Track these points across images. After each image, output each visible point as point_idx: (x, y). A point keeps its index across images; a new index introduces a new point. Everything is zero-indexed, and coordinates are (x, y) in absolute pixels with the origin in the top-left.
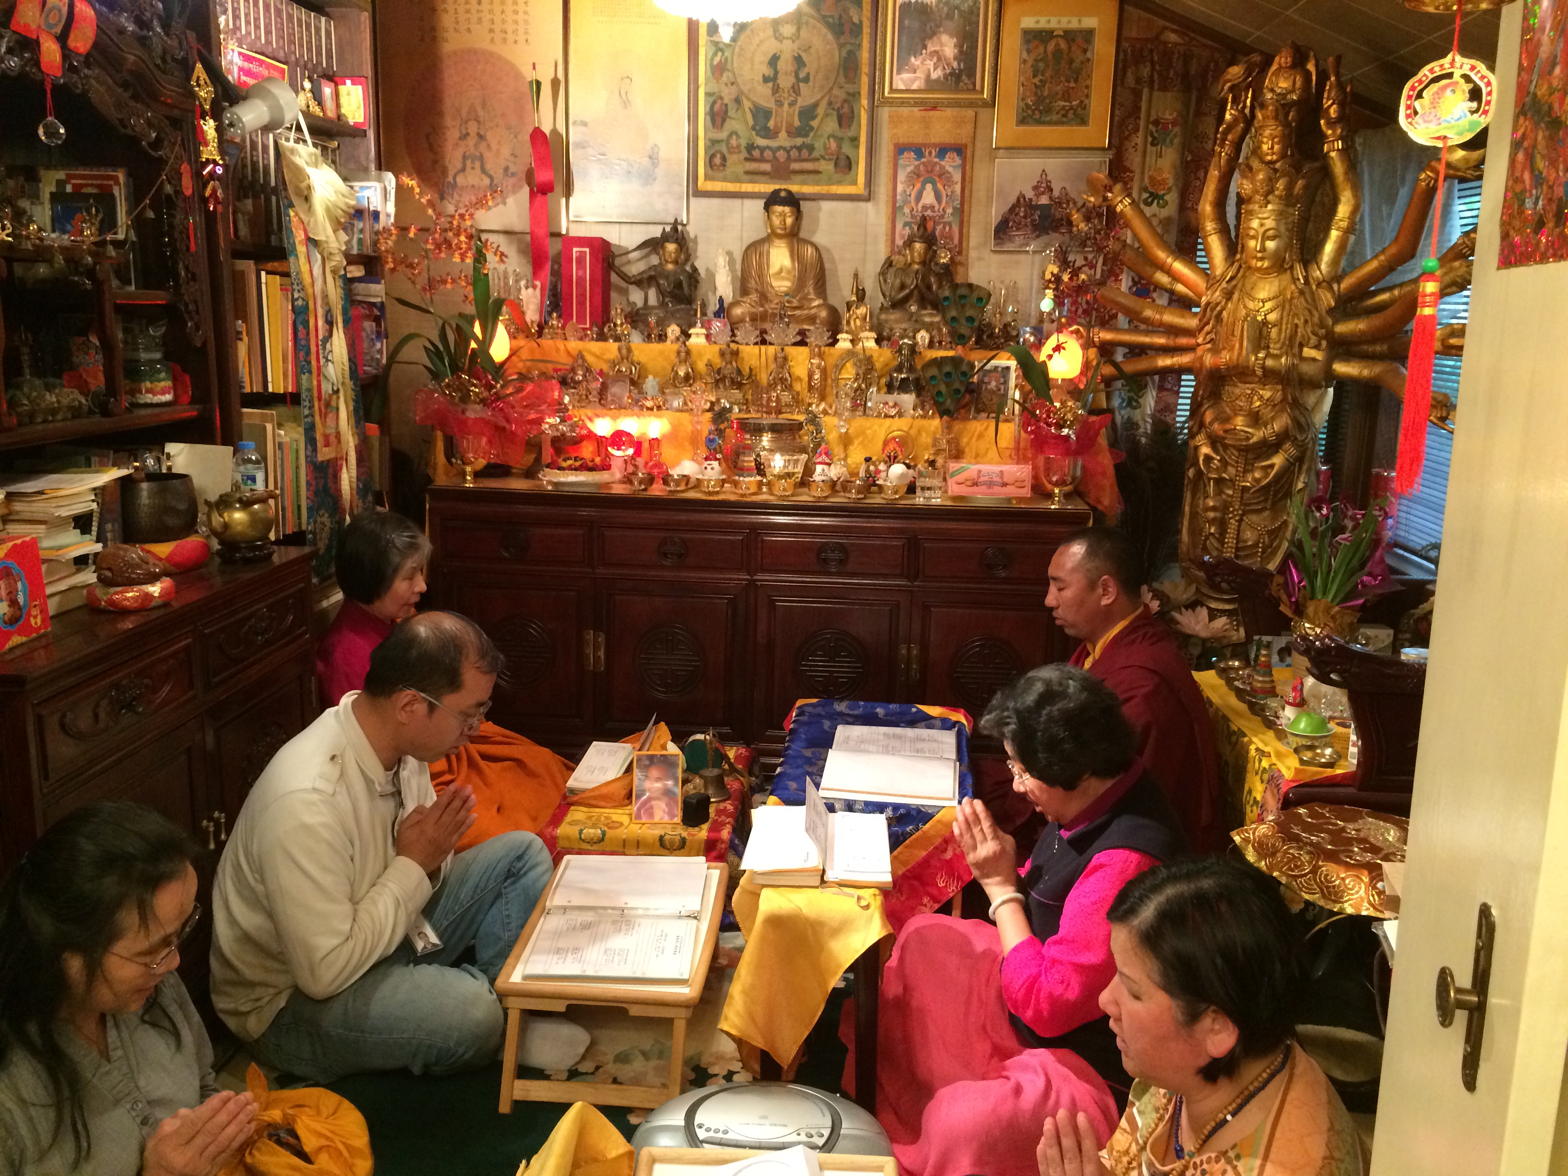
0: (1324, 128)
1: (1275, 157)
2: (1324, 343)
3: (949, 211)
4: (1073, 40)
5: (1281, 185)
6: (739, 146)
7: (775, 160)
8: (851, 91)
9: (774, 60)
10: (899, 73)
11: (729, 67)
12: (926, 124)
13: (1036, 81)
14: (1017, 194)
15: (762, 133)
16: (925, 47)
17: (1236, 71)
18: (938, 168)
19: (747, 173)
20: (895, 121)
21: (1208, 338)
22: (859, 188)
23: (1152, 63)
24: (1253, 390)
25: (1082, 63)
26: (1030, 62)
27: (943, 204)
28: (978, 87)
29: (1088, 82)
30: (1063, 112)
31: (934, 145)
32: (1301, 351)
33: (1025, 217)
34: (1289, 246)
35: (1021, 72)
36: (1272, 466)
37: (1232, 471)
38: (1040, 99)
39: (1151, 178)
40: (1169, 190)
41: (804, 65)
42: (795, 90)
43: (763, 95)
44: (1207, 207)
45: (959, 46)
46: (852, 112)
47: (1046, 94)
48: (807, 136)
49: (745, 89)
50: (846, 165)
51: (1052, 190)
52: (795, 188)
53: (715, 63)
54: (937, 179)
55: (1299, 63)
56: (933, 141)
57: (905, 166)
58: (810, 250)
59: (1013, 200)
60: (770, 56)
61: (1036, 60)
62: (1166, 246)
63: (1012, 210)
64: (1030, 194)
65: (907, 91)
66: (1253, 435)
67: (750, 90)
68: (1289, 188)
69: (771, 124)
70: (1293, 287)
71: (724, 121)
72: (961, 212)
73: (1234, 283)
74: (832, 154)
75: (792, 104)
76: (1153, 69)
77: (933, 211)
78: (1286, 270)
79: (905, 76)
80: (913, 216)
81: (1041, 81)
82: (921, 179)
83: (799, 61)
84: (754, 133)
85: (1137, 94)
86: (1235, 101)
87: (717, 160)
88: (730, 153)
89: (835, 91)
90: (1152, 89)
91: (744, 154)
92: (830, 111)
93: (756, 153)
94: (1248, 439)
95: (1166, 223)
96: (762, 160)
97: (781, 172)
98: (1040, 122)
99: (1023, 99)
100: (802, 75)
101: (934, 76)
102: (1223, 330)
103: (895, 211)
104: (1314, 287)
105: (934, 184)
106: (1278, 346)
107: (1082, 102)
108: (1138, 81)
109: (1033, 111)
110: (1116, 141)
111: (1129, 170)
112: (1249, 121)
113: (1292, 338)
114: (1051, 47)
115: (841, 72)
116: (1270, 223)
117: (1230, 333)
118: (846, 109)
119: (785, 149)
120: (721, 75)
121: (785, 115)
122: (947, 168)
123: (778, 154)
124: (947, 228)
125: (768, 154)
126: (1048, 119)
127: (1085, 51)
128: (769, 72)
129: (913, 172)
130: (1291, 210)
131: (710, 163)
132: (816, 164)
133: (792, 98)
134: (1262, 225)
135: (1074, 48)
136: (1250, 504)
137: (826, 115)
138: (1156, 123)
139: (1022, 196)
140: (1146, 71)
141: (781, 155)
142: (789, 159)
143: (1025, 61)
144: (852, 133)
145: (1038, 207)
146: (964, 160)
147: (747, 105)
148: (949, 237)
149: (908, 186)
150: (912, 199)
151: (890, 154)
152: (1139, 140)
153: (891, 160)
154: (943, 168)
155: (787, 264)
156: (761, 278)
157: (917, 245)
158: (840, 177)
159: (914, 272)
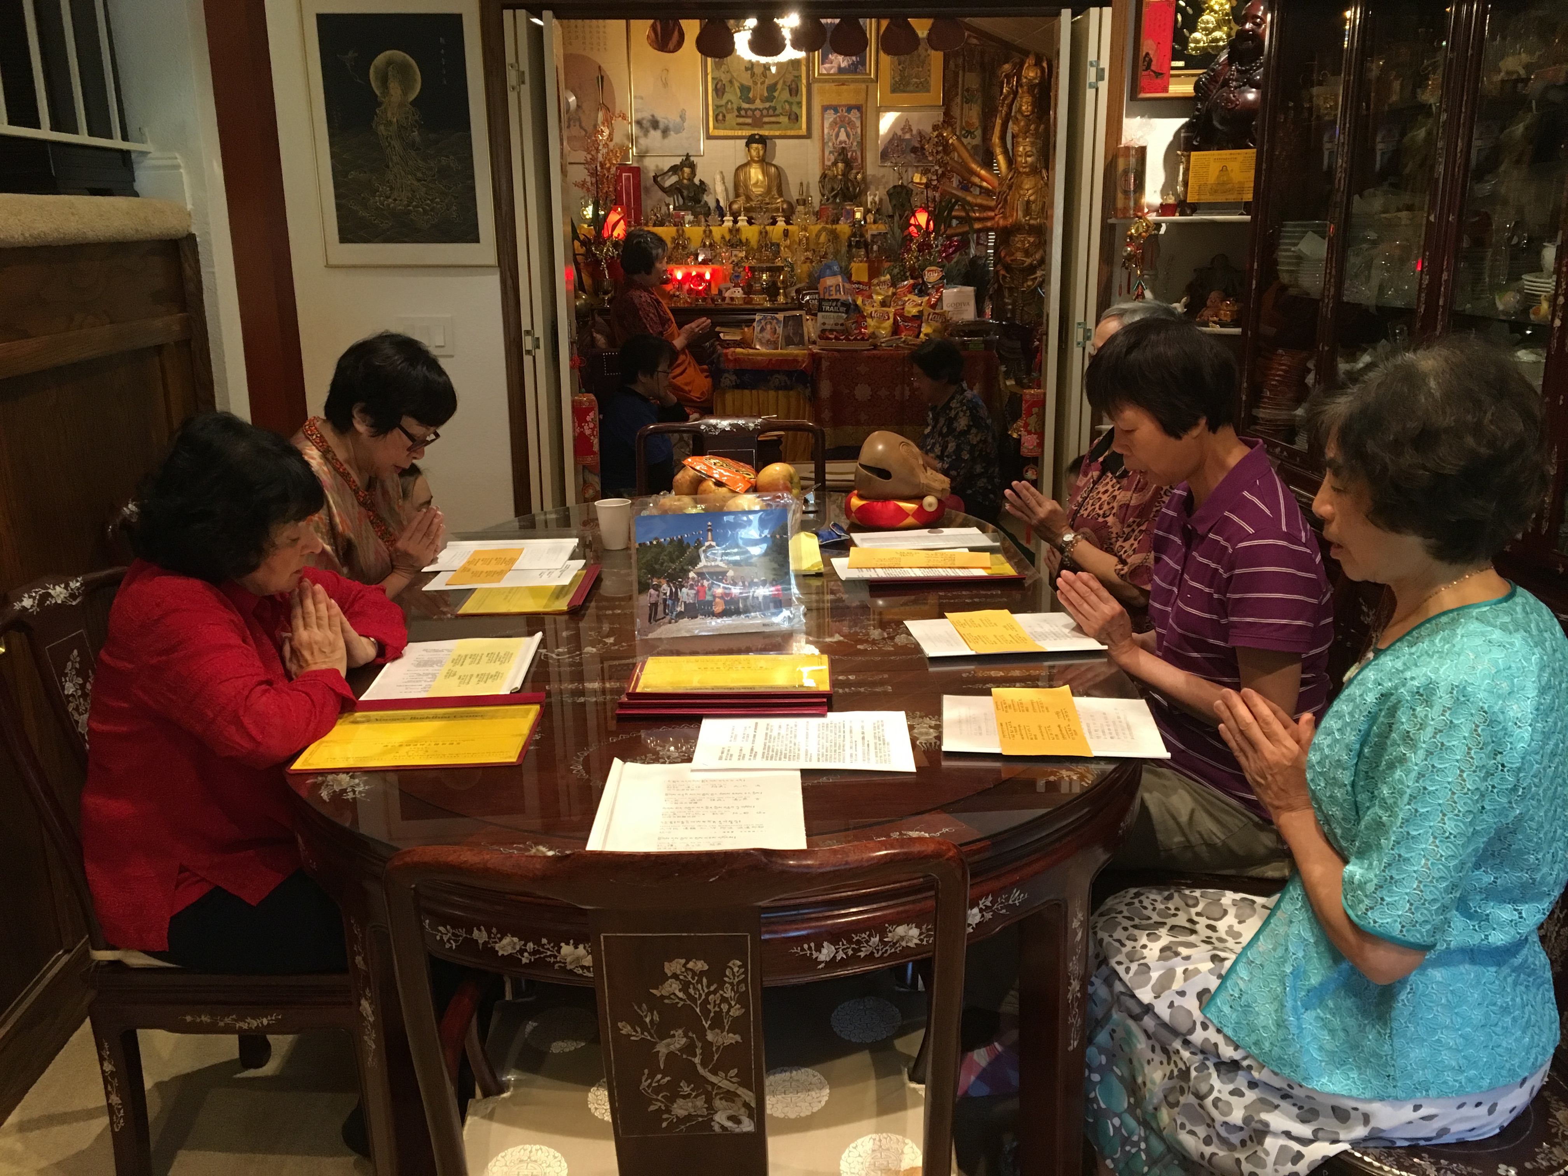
1: (1028, 114)
5: (1032, 127)
6: (732, 109)
8: (797, 75)
10: (823, 64)
12: (839, 94)
13: (900, 67)
14: (893, 133)
15: (746, 101)
17: (1007, 67)
18: (847, 119)
19: (738, 124)
20: (823, 93)
21: (1001, 211)
22: (804, 132)
23: (964, 56)
24: (1025, 237)
25: (925, 57)
28: (868, 71)
29: (929, 69)
30: (916, 85)
31: (844, 106)
33: (897, 146)
34: (1038, 160)
35: (892, 63)
36: (1036, 278)
37: (1016, 283)
38: (902, 77)
39: (967, 122)
40: (977, 129)
42: (764, 75)
43: (746, 79)
44: (996, 139)
46: (797, 87)
47: (906, 75)
48: (772, 101)
49: (735, 75)
50: (795, 118)
51: (911, 131)
54: (847, 125)
55: (1038, 64)
56: (844, 103)
57: (828, 118)
58: (773, 169)
59: (891, 137)
62: (977, 162)
63: (891, 141)
64: (900, 133)
65: (828, 74)
66: (1026, 261)
67: (738, 76)
68: (1036, 129)
69: (751, 95)
70: (1042, 181)
71: (723, 94)
72: (862, 145)
73: (1012, 181)
74: (787, 112)
75: (763, 83)
76: (964, 60)
77: (846, 144)
78: (1038, 173)
79: (827, 66)
81: (903, 67)
82: (838, 126)
84: (741, 101)
85: (956, 75)
86: (1008, 82)
87: (720, 117)
88: (728, 113)
89: (787, 76)
90: (964, 70)
91: (736, 113)
92: (785, 87)
93: (743, 113)
94: (1024, 263)
95: (975, 147)
96: (746, 117)
97: (757, 123)
98: (904, 92)
99: (893, 78)
101: (843, 65)
102: (1008, 206)
103: (824, 144)
105: (845, 128)
106: (1036, 213)
107: (926, 79)
108: (956, 66)
109: (899, 85)
110: (946, 100)
111: (953, 117)
112: (1015, 93)
113: (1042, 209)
116: (1028, 149)
117: (1012, 207)
118: (794, 86)
119: (759, 109)
121: (759, 89)
122: (853, 119)
123: (755, 113)
125: (749, 113)
126: (908, 89)
127: (926, 50)
128: (748, 65)
129: (833, 121)
130: (1038, 141)
131: (716, 119)
132: (778, 118)
133: (762, 80)
134: (1025, 149)
135: (920, 49)
137: (783, 89)
138: (968, 90)
140: (960, 61)
141: (758, 113)
142: (762, 116)
144: (797, 99)
145: (904, 140)
146: (861, 113)
147: (736, 84)
148: (856, 159)
149: (831, 130)
150: (833, 137)
151: (821, 110)
152: (959, 100)
153: (821, 115)
154: (850, 119)
155: (760, 177)
156: (746, 186)
157: (840, 165)
158: (792, 125)
159: (839, 180)
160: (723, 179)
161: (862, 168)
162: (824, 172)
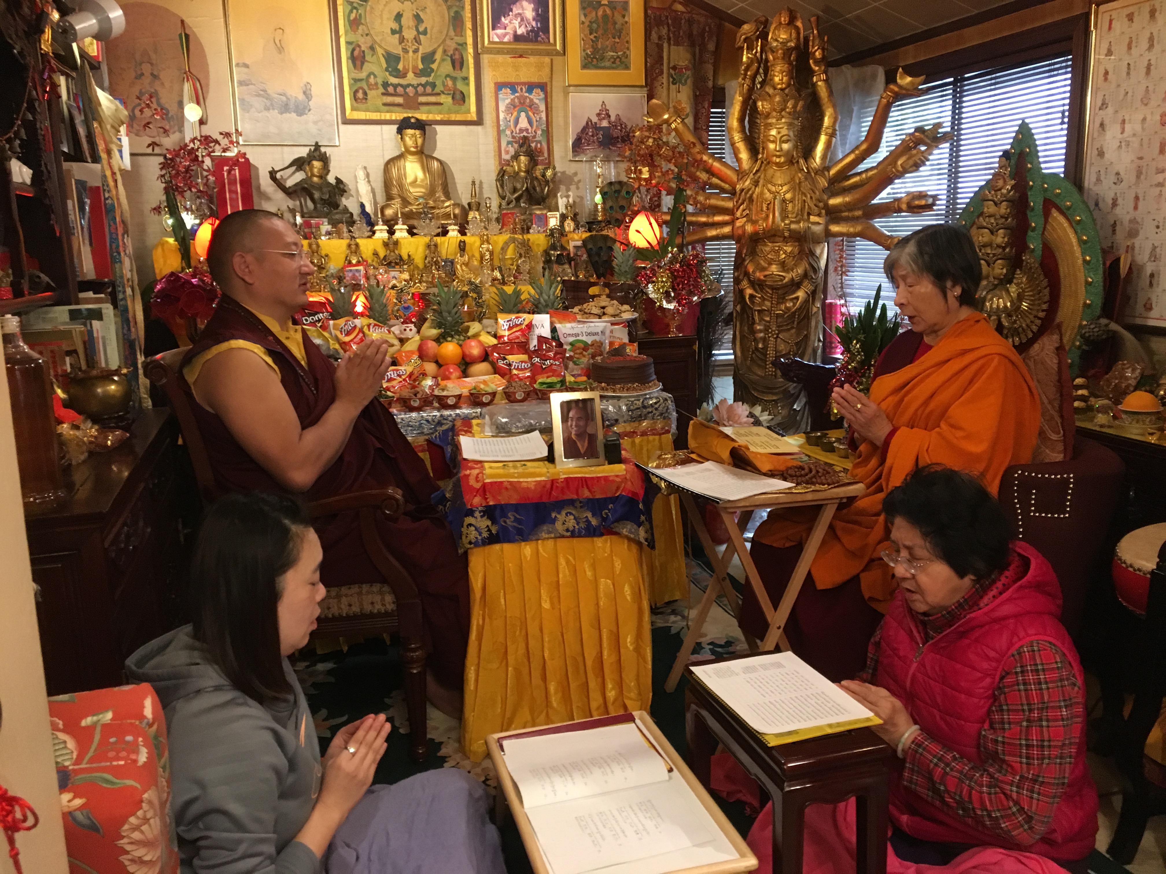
0: (813, 66)
1: (784, 86)
2: (823, 212)
3: (539, 132)
4: (615, 8)
5: (790, 104)
6: (376, 84)
7: (405, 95)
8: (461, 42)
9: (398, 17)
10: (493, 29)
11: (363, 21)
12: (516, 68)
14: (586, 120)
15: (395, 74)
16: (511, 10)
17: (748, 28)
18: (528, 101)
19: (385, 104)
20: (495, 66)
21: (745, 214)
22: (473, 116)
23: (668, 25)
24: (779, 247)
25: (622, 25)
26: (587, 23)
27: (535, 128)
28: (552, 40)
29: (627, 39)
30: (612, 60)
31: (524, 84)
32: (809, 218)
33: (593, 136)
34: (796, 147)
35: (582, 31)
36: (797, 298)
37: (768, 304)
38: (595, 50)
41: (422, 21)
42: (417, 40)
43: (393, 44)
44: (734, 123)
45: (536, 10)
46: (462, 58)
48: (429, 76)
49: (378, 39)
50: (461, 98)
51: (609, 116)
52: (423, 117)
53: (352, 18)
54: (528, 109)
55: (792, 22)
56: (523, 80)
57: (504, 100)
58: (436, 164)
59: (584, 123)
60: (395, 13)
61: (590, 22)
62: (706, 153)
63: (584, 130)
64: (595, 119)
66: (784, 277)
67: (381, 40)
68: (795, 107)
69: (400, 67)
70: (800, 175)
71: (362, 64)
72: (548, 133)
73: (759, 174)
74: (450, 90)
75: (416, 51)
76: (669, 30)
77: (527, 132)
78: (793, 164)
79: (499, 31)
80: (513, 137)
81: (595, 37)
82: (517, 109)
83: (418, 19)
84: (387, 73)
85: (660, 47)
86: (750, 49)
87: (360, 95)
88: (370, 89)
89: (448, 42)
90: (669, 44)
91: (381, 90)
93: (391, 89)
94: (782, 280)
96: (395, 95)
97: (411, 103)
98: (597, 67)
99: (584, 50)
100: (421, 29)
101: (519, 32)
102: (754, 208)
103: (500, 132)
104: (813, 174)
105: (526, 112)
106: (794, 215)
107: (625, 53)
108: (660, 38)
109: (592, 59)
110: (649, 79)
113: (802, 209)
114: (600, 13)
115: (451, 27)
116: (784, 131)
117: (759, 209)
118: (457, 56)
119: (413, 86)
120: (358, 29)
121: (411, 59)
122: (535, 100)
123: (408, 90)
124: (539, 145)
125: (400, 90)
126: (602, 64)
127: (624, 16)
128: (395, 26)
129: (510, 103)
130: (796, 122)
131: (354, 97)
132: (438, 97)
133: (414, 47)
134: (779, 133)
135: (616, 14)
136: (782, 326)
137: (443, 60)
138: (674, 68)
139: (589, 120)
140: (664, 31)
141: (410, 91)
142: (417, 94)
143: (583, 23)
144: (463, 74)
145: (601, 128)
146: (546, 94)
147: (380, 51)
148: (541, 152)
149: (508, 114)
150: (512, 124)
151: (493, 90)
152: (665, 81)
153: (493, 94)
154: (531, 100)
155: (420, 175)
156: (401, 186)
157: (522, 159)
158: (457, 107)
159: (522, 178)
160: (368, 175)
162: (502, 169)
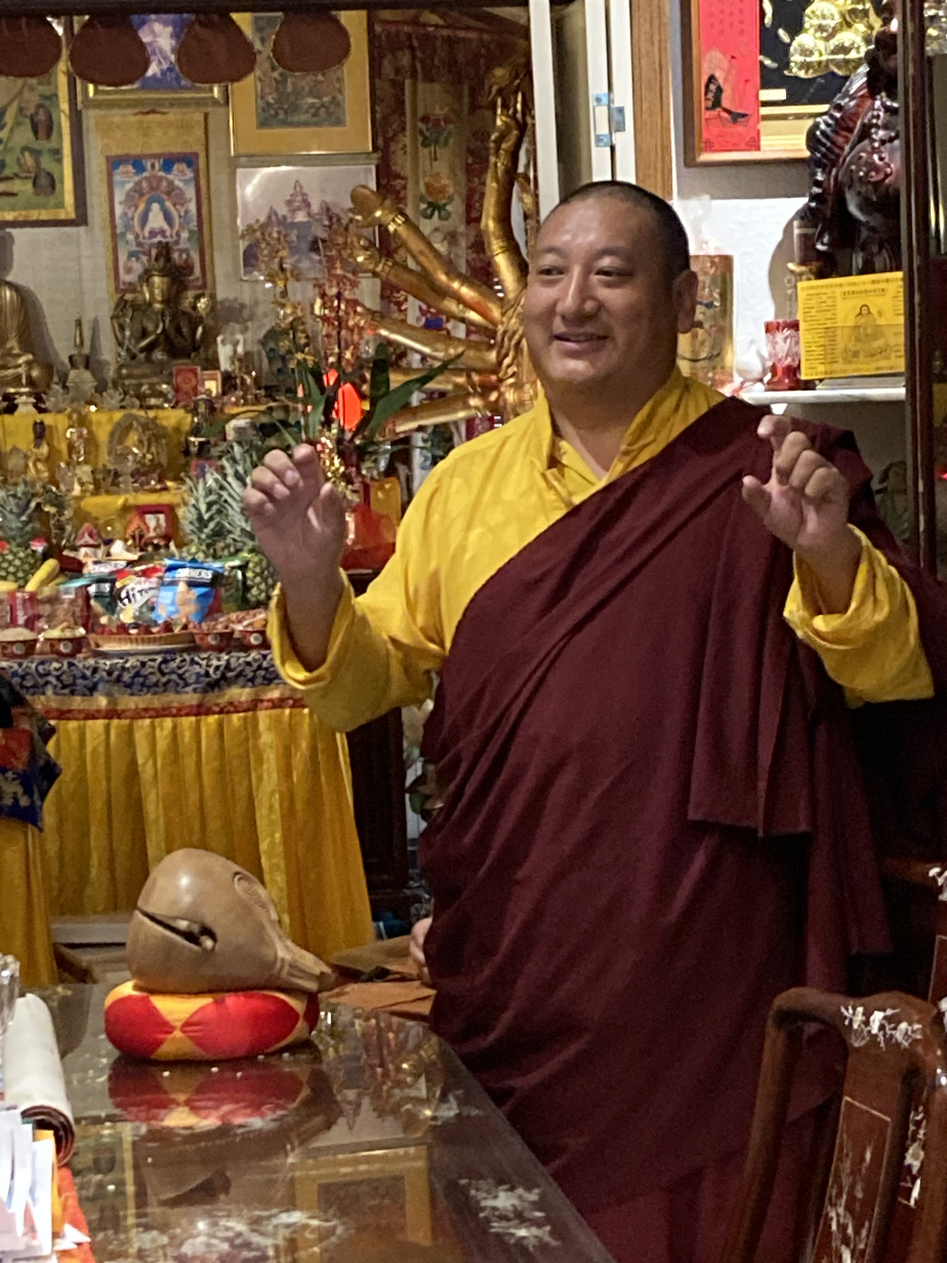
3: (185, 235)
8: (47, 93)
12: (144, 131)
13: (276, 74)
14: (267, 210)
17: (501, 73)
18: (164, 184)
20: (106, 129)
21: (510, 371)
22: (69, 212)
23: (412, 49)
26: (266, 53)
27: (177, 227)
29: (339, 74)
30: (313, 110)
31: (157, 156)
33: (279, 238)
38: (282, 97)
39: (428, 186)
40: (451, 199)
44: (490, 223)
47: (289, 88)
50: (48, 184)
51: (308, 205)
54: (165, 197)
56: (156, 150)
57: (123, 183)
58: (8, 291)
59: (263, 218)
63: (264, 228)
64: (282, 210)
72: (200, 235)
74: (29, 172)
76: (414, 57)
77: (164, 236)
80: (139, 244)
81: (281, 74)
82: (145, 198)
85: (398, 86)
86: (505, 106)
89: (26, 94)
90: (415, 80)
92: (21, 119)
95: (450, 238)
98: (285, 123)
99: (262, 97)
103: (115, 238)
105: (161, 203)
107: (334, 98)
108: (397, 71)
109: (276, 110)
110: (380, 141)
111: (398, 176)
118: (41, 116)
122: (177, 183)
124: (185, 256)
126: (296, 118)
129: (134, 190)
132: (9, 184)
137: (17, 124)
138: (425, 119)
139: (273, 212)
140: (405, 59)
145: (294, 225)
146: (196, 172)
148: (188, 268)
149: (129, 208)
150: (136, 222)
151: (104, 167)
152: (407, 140)
153: (105, 176)
154: (170, 183)
157: (157, 280)
158: (41, 199)
159: (156, 314)
161: (204, 286)
162: (122, 298)
